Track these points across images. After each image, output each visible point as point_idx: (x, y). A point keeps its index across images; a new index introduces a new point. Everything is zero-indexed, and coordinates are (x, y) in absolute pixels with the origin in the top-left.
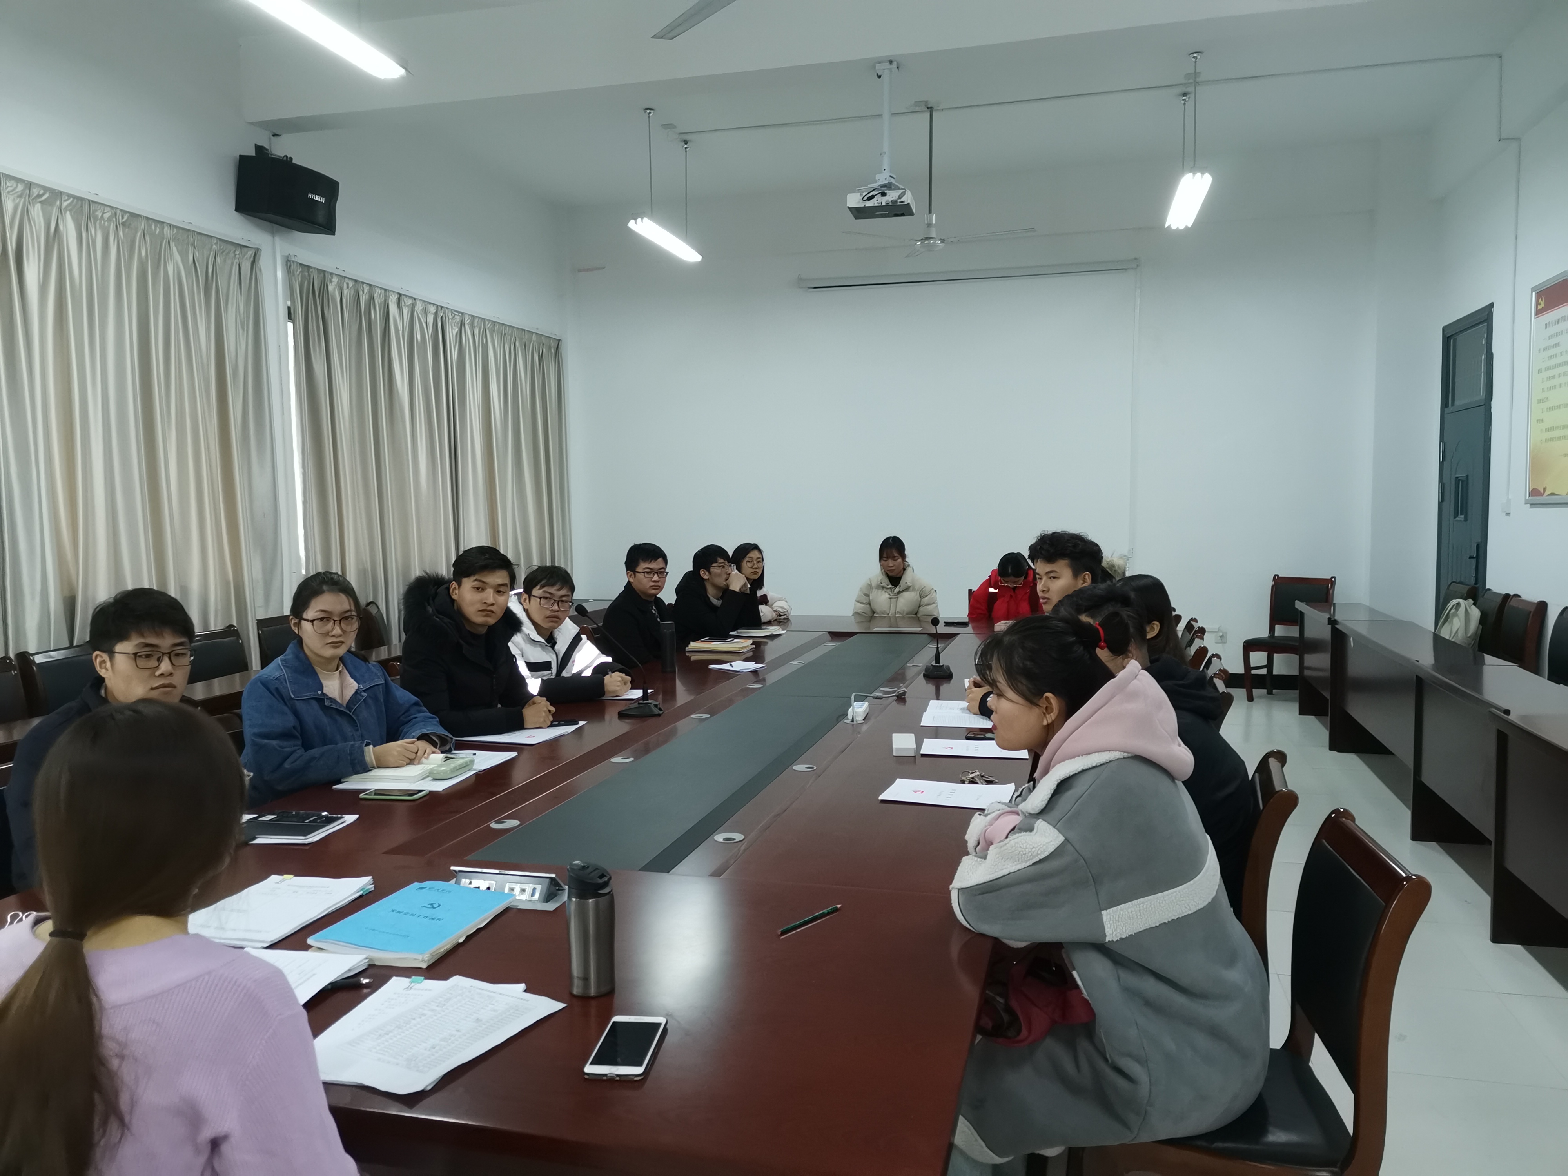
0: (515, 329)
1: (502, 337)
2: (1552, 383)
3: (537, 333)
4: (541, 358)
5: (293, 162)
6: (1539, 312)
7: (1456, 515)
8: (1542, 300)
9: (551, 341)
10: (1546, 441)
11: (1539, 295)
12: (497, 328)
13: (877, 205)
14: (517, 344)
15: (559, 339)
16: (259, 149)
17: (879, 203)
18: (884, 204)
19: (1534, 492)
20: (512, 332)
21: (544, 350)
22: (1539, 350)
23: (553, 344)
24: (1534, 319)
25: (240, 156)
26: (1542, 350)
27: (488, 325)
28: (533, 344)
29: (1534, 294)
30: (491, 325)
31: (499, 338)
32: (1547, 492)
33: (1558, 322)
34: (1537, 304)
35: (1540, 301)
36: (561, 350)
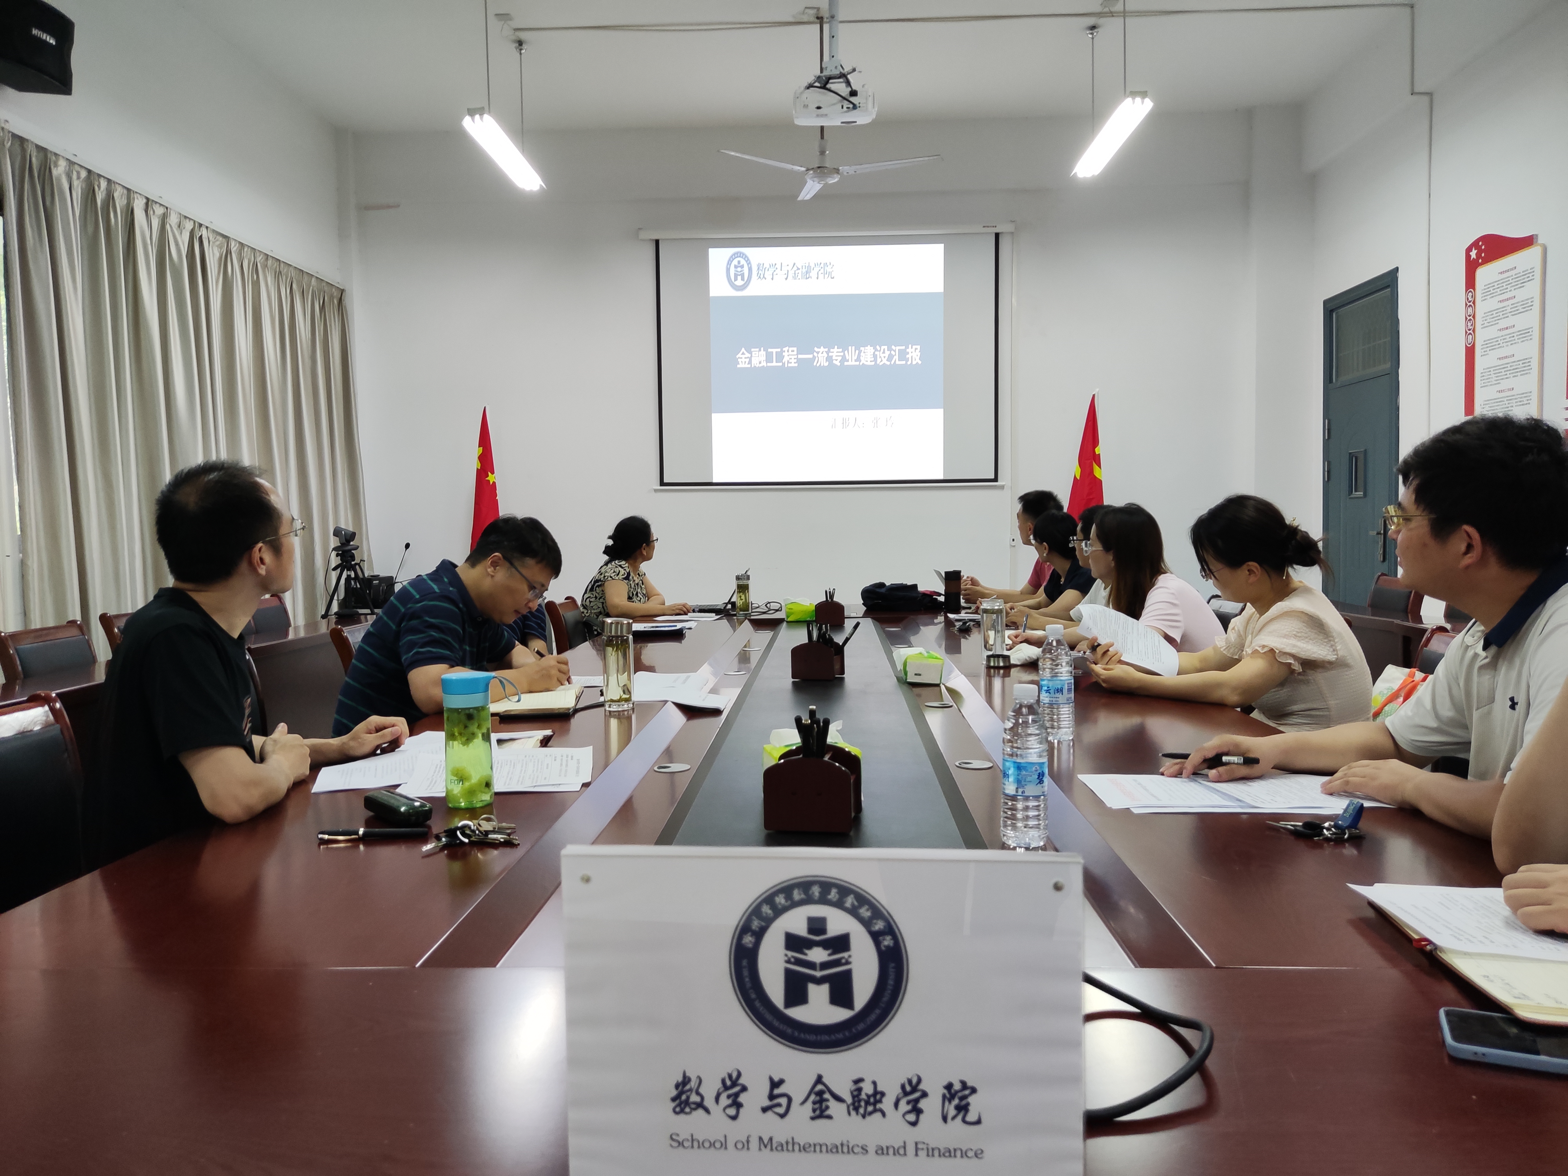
0: (291, 268)
1: (278, 275)
3: (316, 277)
4: (322, 308)
7: (1350, 493)
9: (334, 290)
12: (270, 262)
14: (294, 286)
15: (342, 288)
20: (287, 272)
21: (326, 298)
23: (336, 294)
27: (259, 259)
28: (313, 290)
30: (262, 258)
31: (273, 276)
36: (347, 301)
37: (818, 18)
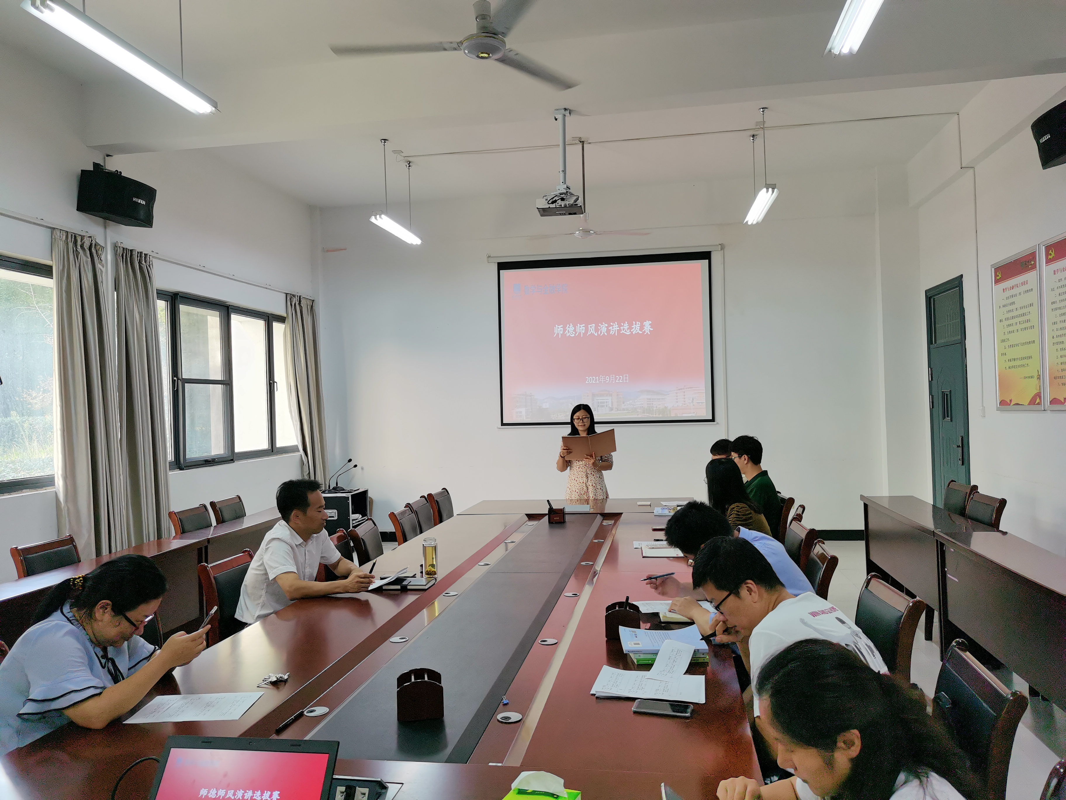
2: (1011, 329)
5: (122, 175)
6: (997, 282)
7: (944, 418)
9: (308, 301)
10: (1009, 367)
11: (996, 270)
13: (558, 206)
15: (313, 299)
16: (96, 165)
18: (563, 206)
19: (1003, 403)
22: (1000, 306)
23: (310, 303)
24: (995, 285)
25: (81, 170)
26: (1002, 307)
29: (993, 269)
32: (1013, 403)
33: (1012, 288)
34: (996, 276)
35: (998, 274)
36: (315, 307)
37: (580, 142)
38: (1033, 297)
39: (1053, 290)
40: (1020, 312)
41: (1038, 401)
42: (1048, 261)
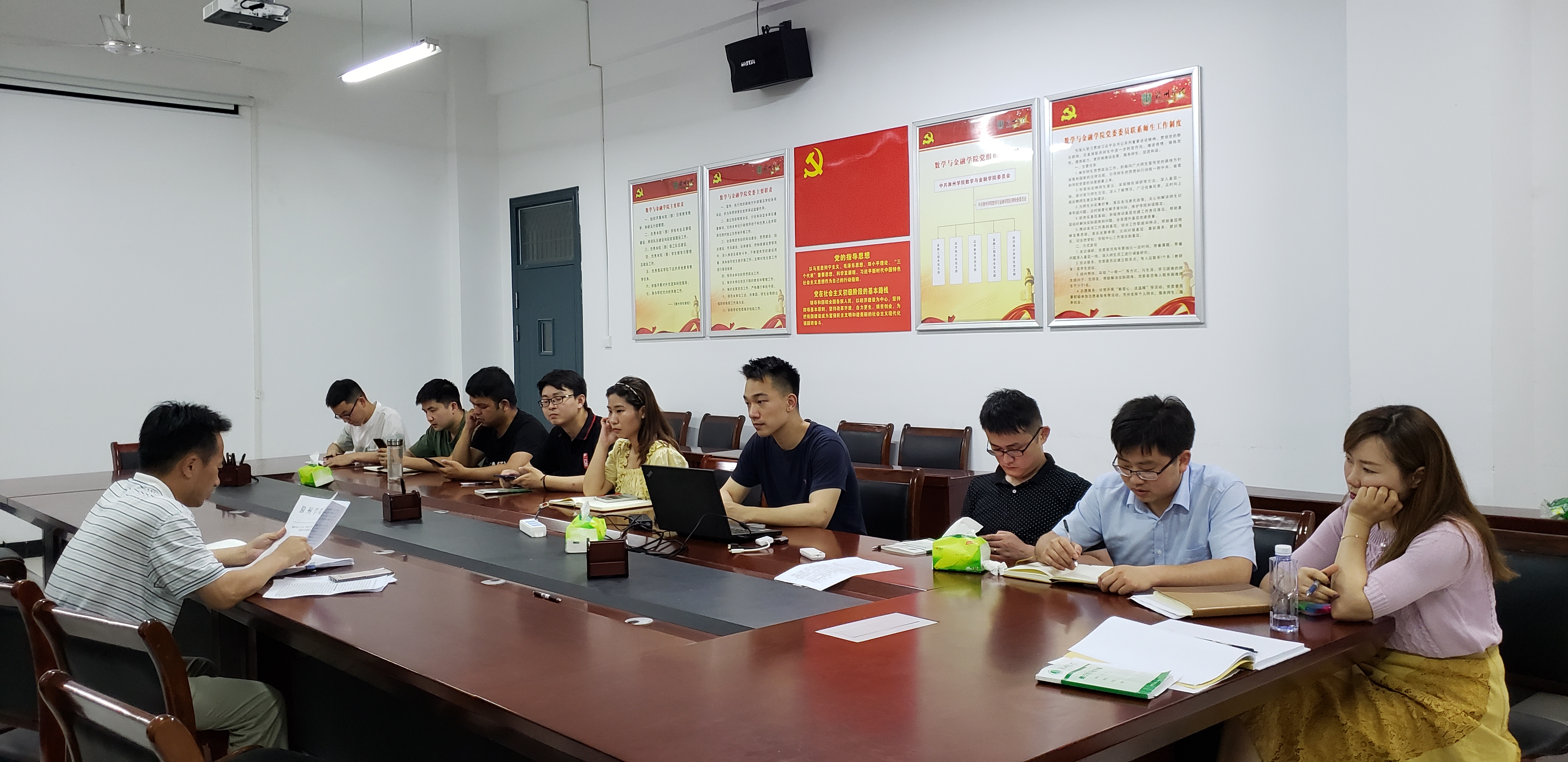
2: (657, 252)
6: (636, 200)
7: (540, 351)
8: (640, 191)
10: (653, 293)
11: (635, 188)
13: (253, 15)
17: (255, 14)
18: (260, 16)
19: (641, 331)
22: (641, 228)
24: (633, 203)
26: (644, 227)
29: (631, 186)
32: (657, 331)
33: (661, 208)
34: (635, 193)
35: (638, 191)
38: (692, 220)
39: (718, 215)
40: (670, 235)
41: (695, 327)
42: (712, 185)
